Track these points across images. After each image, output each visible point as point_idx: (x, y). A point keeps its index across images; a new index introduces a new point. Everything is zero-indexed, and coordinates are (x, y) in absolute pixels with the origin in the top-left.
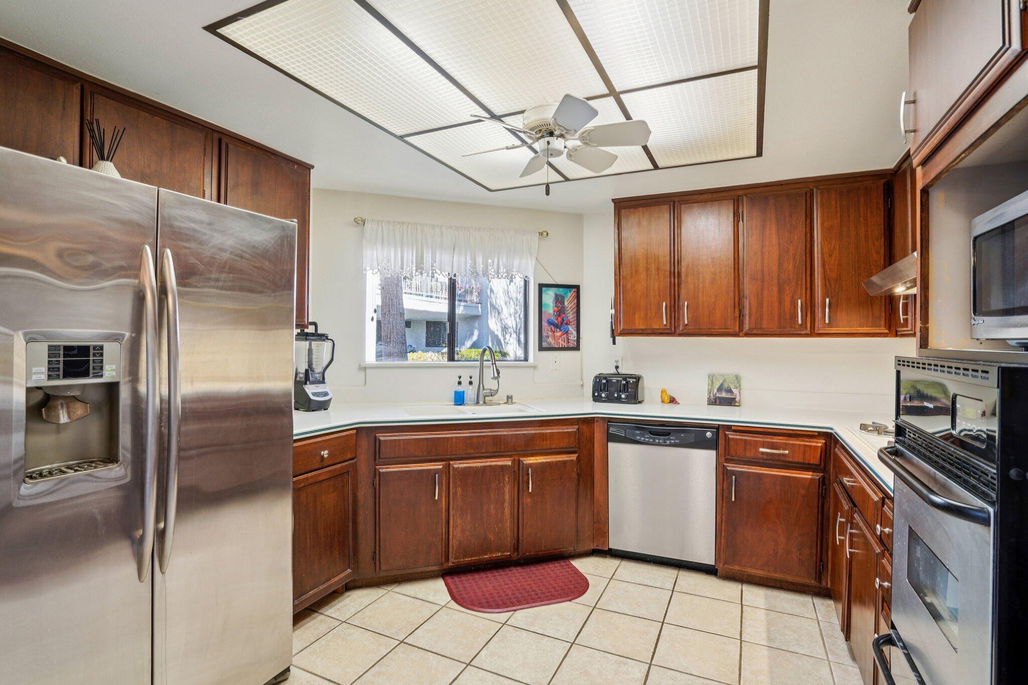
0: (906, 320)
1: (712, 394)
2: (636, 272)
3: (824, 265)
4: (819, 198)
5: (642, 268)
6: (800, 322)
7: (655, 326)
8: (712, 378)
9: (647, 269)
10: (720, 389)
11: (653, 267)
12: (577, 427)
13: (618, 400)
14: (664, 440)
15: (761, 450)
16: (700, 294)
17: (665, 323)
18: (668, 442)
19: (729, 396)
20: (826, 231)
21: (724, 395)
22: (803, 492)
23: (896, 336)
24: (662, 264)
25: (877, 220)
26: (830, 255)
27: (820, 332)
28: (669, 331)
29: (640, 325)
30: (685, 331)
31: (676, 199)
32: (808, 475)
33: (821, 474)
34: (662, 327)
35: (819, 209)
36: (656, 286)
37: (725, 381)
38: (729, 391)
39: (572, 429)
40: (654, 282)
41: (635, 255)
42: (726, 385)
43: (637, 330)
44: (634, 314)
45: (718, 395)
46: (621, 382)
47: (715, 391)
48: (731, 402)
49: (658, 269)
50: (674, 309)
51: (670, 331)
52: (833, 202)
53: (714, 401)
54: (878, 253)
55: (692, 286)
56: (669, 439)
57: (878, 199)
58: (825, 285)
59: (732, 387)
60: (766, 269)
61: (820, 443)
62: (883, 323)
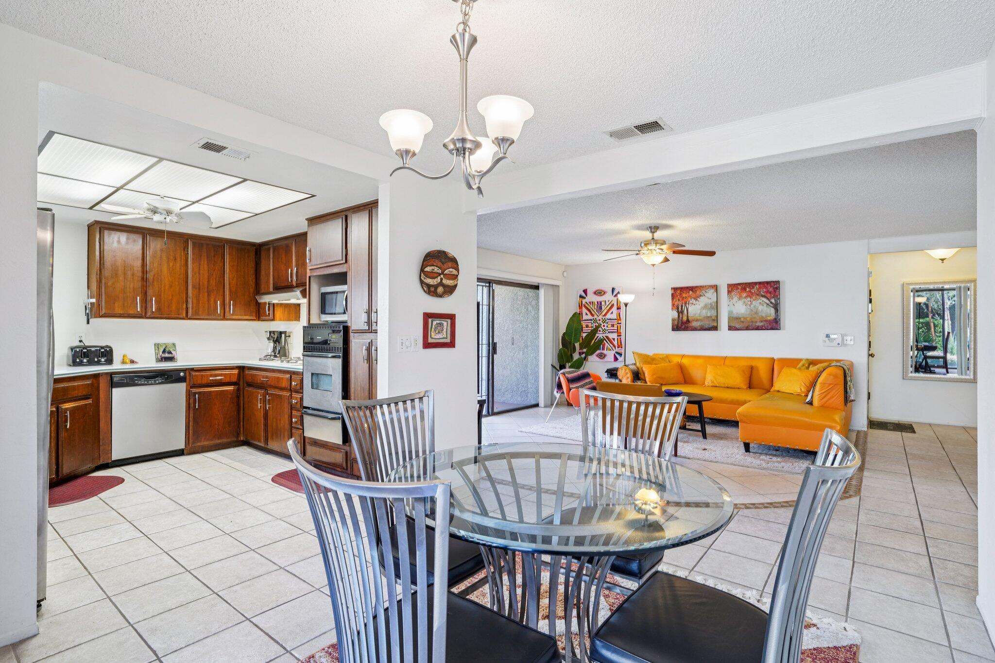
0: (269, 314)
1: (159, 356)
2: (116, 274)
3: (230, 285)
4: (228, 250)
5: (120, 272)
6: (219, 313)
7: (131, 312)
8: (157, 346)
9: (125, 274)
10: (164, 352)
11: (129, 273)
12: (91, 380)
13: (98, 363)
14: (155, 381)
15: (210, 378)
16: (162, 294)
17: (139, 310)
18: (157, 382)
19: (170, 355)
20: (231, 267)
21: (167, 355)
22: (230, 396)
23: (259, 320)
24: (136, 272)
25: (252, 265)
26: (233, 280)
27: (228, 318)
28: (140, 316)
29: (119, 311)
30: (152, 316)
31: (146, 232)
32: (231, 388)
33: (237, 386)
34: (136, 313)
35: (228, 256)
36: (132, 286)
37: (166, 346)
38: (170, 353)
39: (89, 382)
40: (130, 283)
41: (115, 264)
42: (167, 350)
43: (116, 314)
44: (114, 303)
45: (163, 355)
46: (100, 350)
47: (161, 353)
48: (171, 359)
49: (133, 275)
50: (145, 302)
51: (143, 315)
52: (234, 253)
53: (161, 359)
54: (252, 281)
55: (157, 288)
56: (158, 380)
57: (252, 255)
58: (230, 295)
59: (171, 350)
60: (201, 283)
61: (236, 372)
62: (254, 314)
